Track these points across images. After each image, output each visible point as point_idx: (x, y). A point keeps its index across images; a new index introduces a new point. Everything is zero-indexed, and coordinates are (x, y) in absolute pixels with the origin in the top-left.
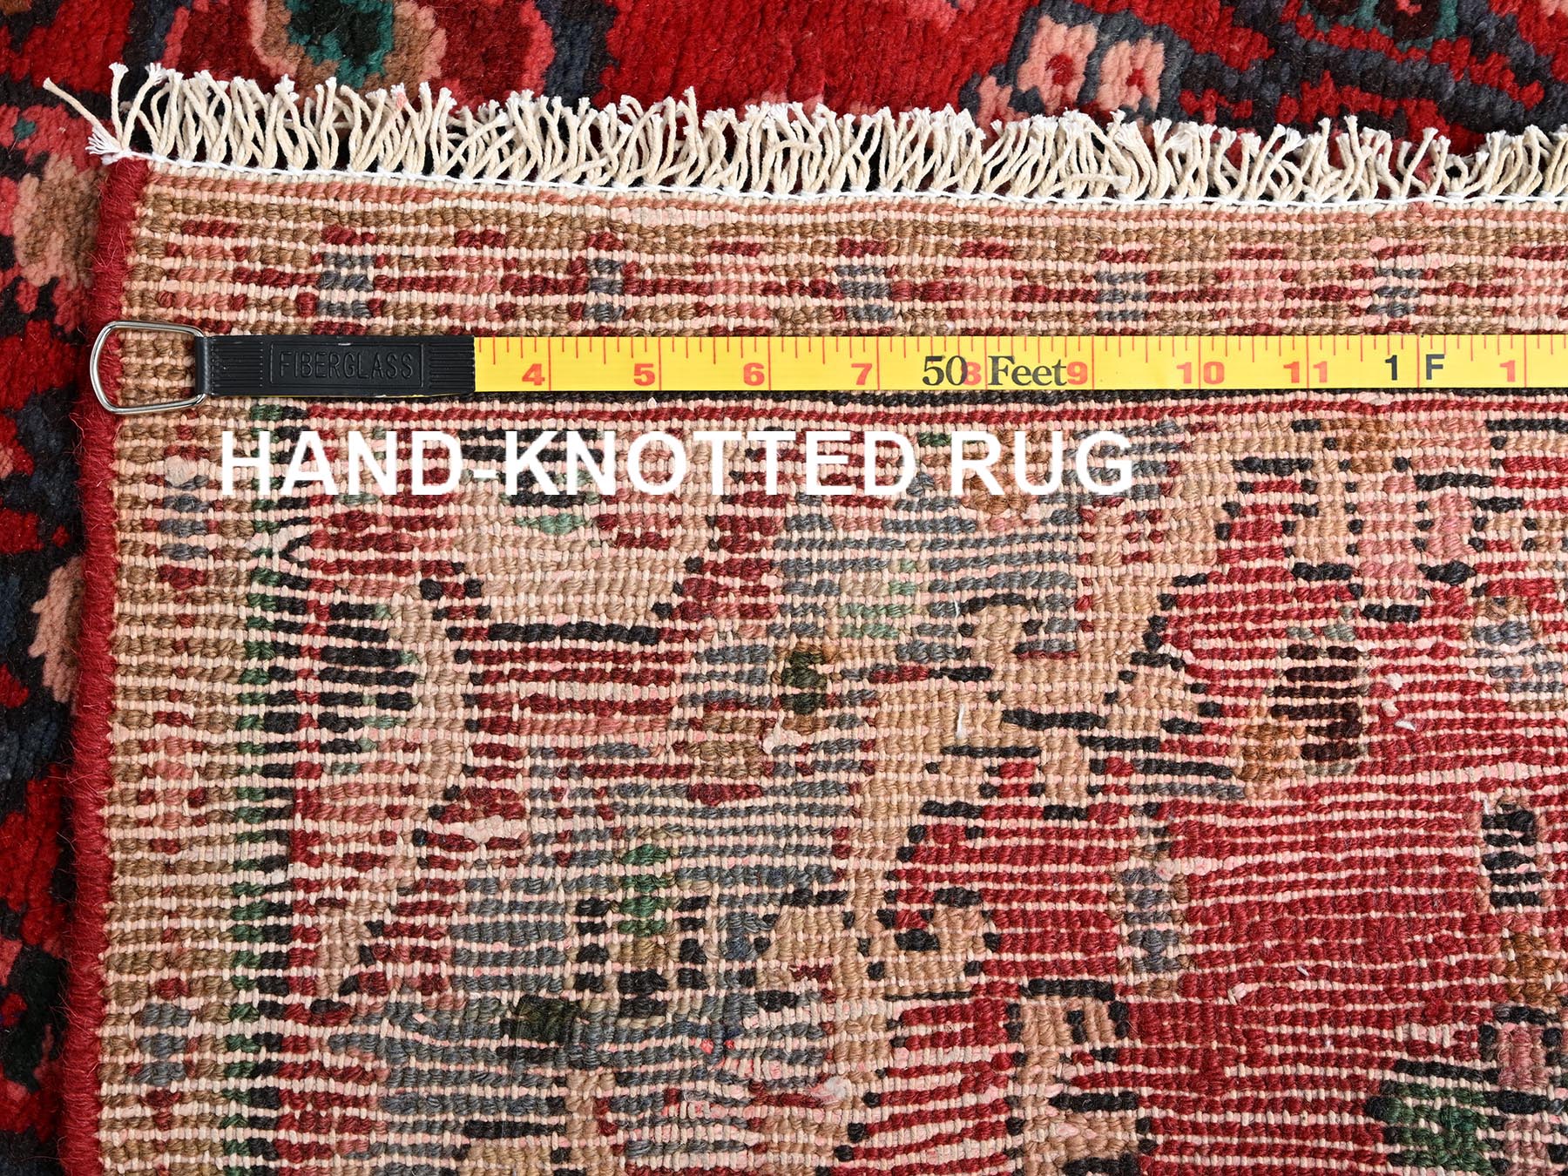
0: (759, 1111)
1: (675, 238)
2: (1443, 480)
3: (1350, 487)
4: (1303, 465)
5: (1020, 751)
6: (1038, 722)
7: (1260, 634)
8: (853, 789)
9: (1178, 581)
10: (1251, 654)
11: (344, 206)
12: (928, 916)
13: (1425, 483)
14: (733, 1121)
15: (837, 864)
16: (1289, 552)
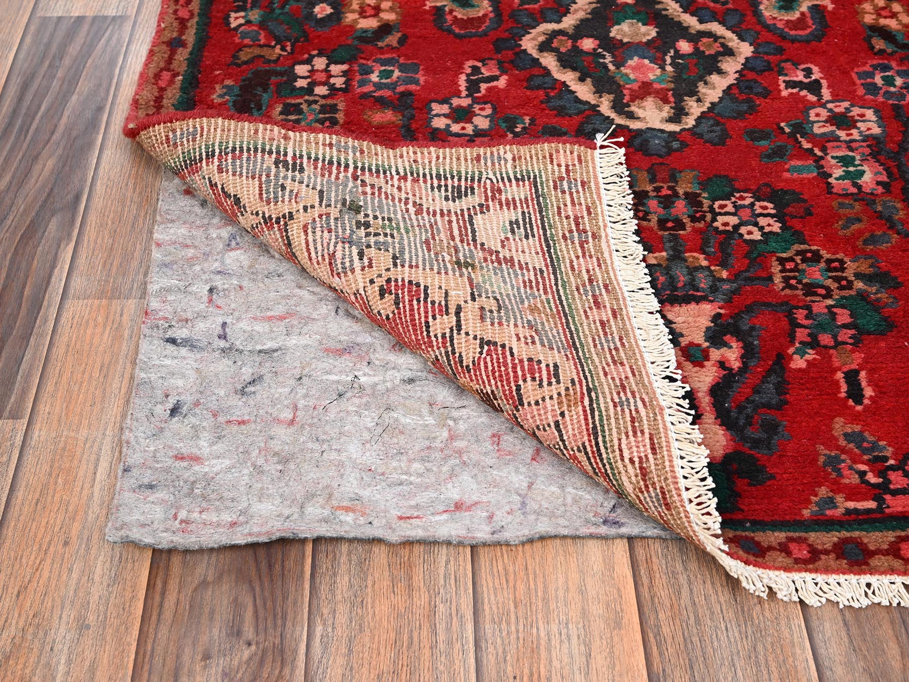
0: (327, 257)
1: (599, 250)
2: (559, 431)
3: (551, 398)
4: (558, 382)
5: (447, 310)
6: (458, 314)
7: (495, 378)
8: (432, 269)
9: (511, 349)
10: (488, 377)
11: (592, 184)
12: (391, 294)
13: (557, 424)
14: (323, 250)
15: (407, 265)
16: (525, 381)
